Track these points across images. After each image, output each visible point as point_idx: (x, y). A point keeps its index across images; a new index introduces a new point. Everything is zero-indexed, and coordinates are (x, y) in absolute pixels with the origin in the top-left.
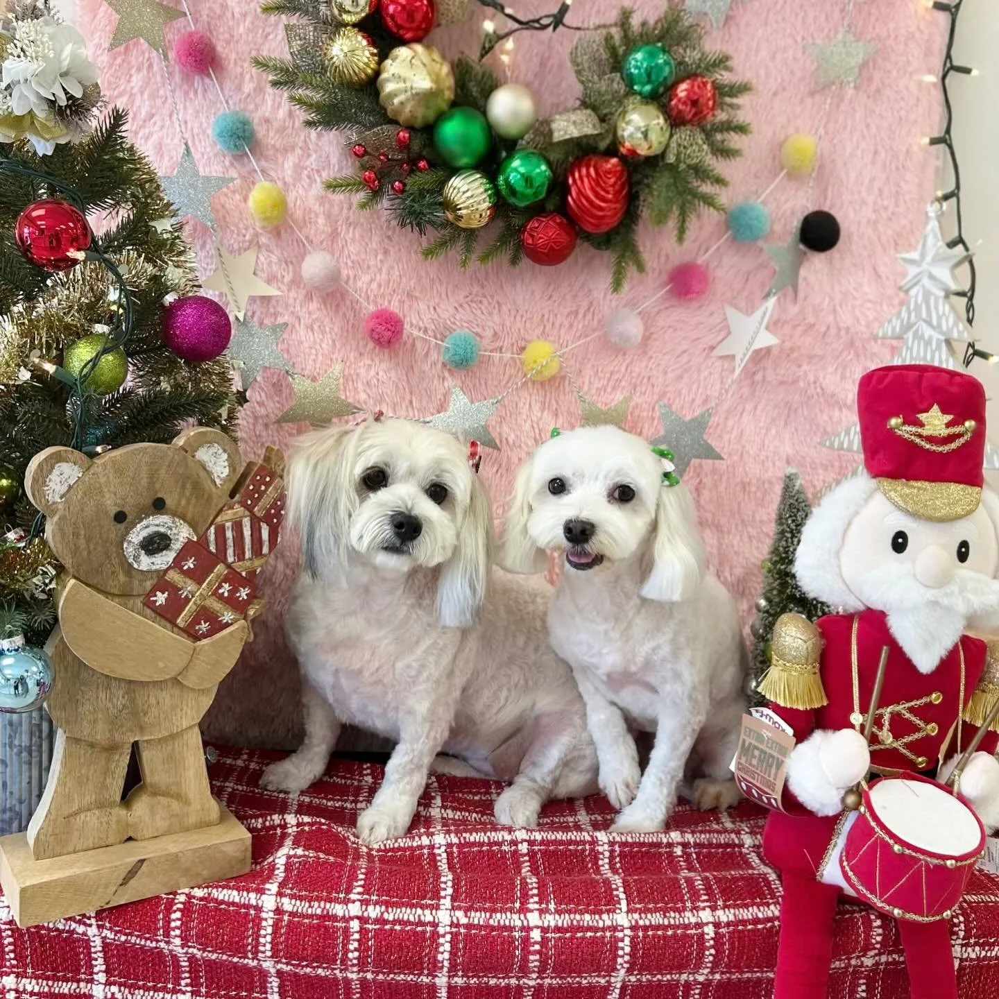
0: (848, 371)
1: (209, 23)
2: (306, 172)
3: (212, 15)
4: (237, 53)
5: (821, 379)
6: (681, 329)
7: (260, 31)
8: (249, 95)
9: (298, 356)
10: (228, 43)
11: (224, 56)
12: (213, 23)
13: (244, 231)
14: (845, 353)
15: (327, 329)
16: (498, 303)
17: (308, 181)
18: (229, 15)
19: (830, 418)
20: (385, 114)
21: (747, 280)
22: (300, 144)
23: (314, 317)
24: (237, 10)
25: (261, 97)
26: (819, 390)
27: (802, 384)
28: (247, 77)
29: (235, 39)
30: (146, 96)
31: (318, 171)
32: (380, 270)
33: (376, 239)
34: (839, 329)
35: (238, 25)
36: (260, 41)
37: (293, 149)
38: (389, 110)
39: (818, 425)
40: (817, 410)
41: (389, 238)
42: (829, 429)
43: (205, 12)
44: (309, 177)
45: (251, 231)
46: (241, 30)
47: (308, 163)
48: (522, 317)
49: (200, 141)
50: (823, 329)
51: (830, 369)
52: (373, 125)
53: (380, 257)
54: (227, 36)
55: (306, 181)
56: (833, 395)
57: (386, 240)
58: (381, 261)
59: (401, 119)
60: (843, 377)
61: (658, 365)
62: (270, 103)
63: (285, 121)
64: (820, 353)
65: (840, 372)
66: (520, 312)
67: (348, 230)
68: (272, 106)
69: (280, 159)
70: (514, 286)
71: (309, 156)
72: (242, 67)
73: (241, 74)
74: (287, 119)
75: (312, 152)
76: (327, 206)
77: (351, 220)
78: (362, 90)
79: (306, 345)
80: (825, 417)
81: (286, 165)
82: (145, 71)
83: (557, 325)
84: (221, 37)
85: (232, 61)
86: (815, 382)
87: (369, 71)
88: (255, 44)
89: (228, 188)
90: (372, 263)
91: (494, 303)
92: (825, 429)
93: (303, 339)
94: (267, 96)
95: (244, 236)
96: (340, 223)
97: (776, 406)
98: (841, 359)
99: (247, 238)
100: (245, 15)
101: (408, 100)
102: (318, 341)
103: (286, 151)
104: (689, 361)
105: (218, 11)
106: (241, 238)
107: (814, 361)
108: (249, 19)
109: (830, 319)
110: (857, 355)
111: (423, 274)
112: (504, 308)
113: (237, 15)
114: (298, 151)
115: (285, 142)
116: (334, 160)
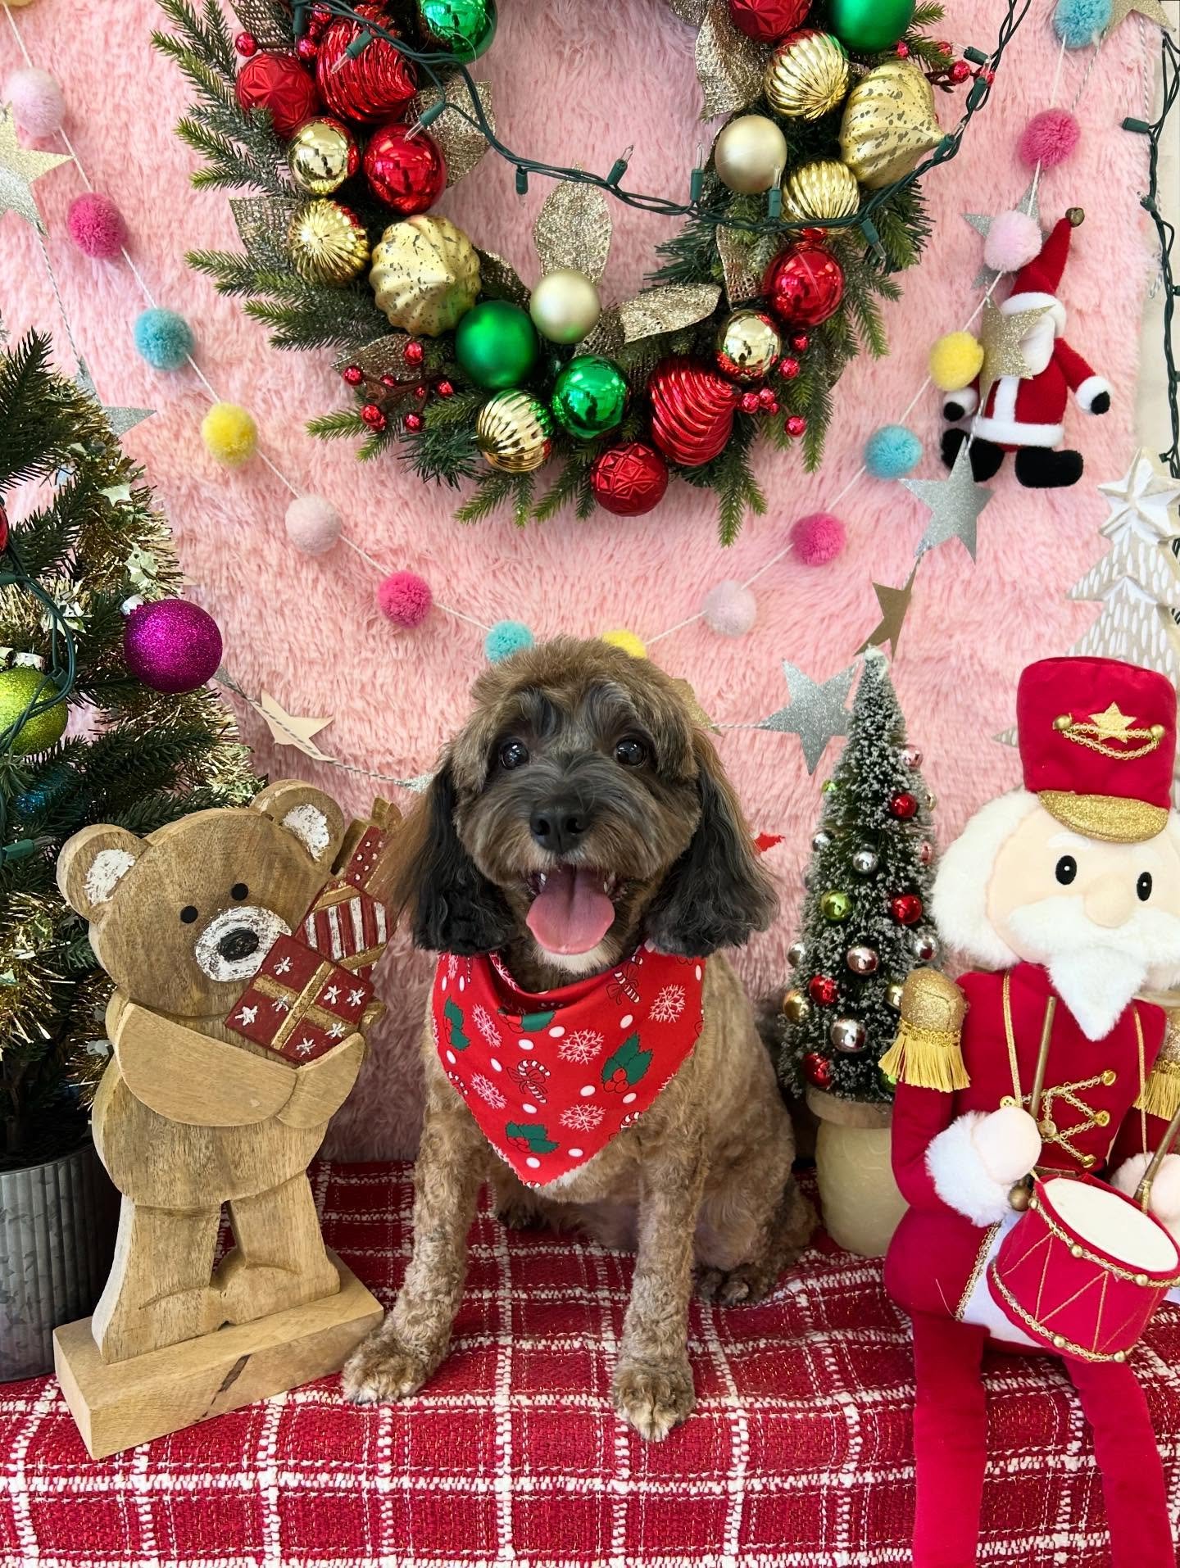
0: (1015, 638)
1: (106, 184)
2: (259, 395)
3: (110, 171)
4: (151, 227)
5: (980, 654)
6: (791, 593)
7: (182, 193)
8: (172, 288)
9: (265, 654)
10: (136, 212)
11: (132, 230)
12: (112, 182)
13: (177, 482)
14: (1012, 616)
15: (304, 614)
16: (540, 568)
17: (263, 406)
18: (134, 170)
19: (993, 703)
20: (386, 319)
21: (878, 519)
22: (250, 355)
23: (284, 597)
24: (146, 163)
25: (190, 289)
26: (977, 667)
27: (953, 660)
28: (168, 261)
29: (147, 206)
30: (23, 294)
31: (277, 392)
32: (374, 526)
33: (363, 484)
34: (1003, 585)
35: (149, 183)
36: (182, 207)
37: (240, 361)
38: (390, 315)
39: (976, 715)
40: (975, 695)
41: (382, 483)
42: (991, 719)
43: (99, 168)
44: (265, 401)
45: (188, 480)
46: (154, 192)
47: (261, 382)
48: (573, 586)
49: (107, 356)
50: (982, 585)
51: (992, 639)
52: (369, 337)
53: (371, 509)
54: (134, 201)
55: (261, 407)
56: (996, 673)
57: (378, 486)
58: (374, 515)
59: (408, 327)
60: (1009, 648)
61: (761, 643)
62: (203, 297)
63: (225, 323)
64: (979, 618)
65: (1004, 641)
66: (570, 580)
67: (324, 472)
68: (207, 302)
69: (223, 378)
70: (561, 542)
71: (263, 370)
72: (159, 246)
73: (159, 257)
74: (230, 320)
75: (266, 365)
76: (292, 441)
77: (328, 459)
78: (349, 288)
79: (275, 637)
80: (986, 704)
81: (232, 385)
82: (19, 259)
83: (621, 595)
84: (125, 203)
85: (144, 239)
86: (971, 657)
87: (357, 262)
88: (176, 211)
89: (151, 422)
90: (361, 518)
91: (534, 570)
92: (985, 718)
93: (272, 629)
94: (198, 287)
95: (179, 488)
96: (312, 464)
97: (920, 691)
98: (1005, 624)
99: (184, 490)
100: (157, 170)
101: (416, 299)
102: (291, 630)
103: (231, 365)
104: (802, 637)
105: (118, 166)
106: (174, 492)
107: (971, 628)
108: (164, 176)
109: (990, 571)
110: (1027, 617)
111: (435, 530)
112: (548, 576)
113: (146, 171)
114: (248, 365)
115: (228, 353)
116: (299, 376)
